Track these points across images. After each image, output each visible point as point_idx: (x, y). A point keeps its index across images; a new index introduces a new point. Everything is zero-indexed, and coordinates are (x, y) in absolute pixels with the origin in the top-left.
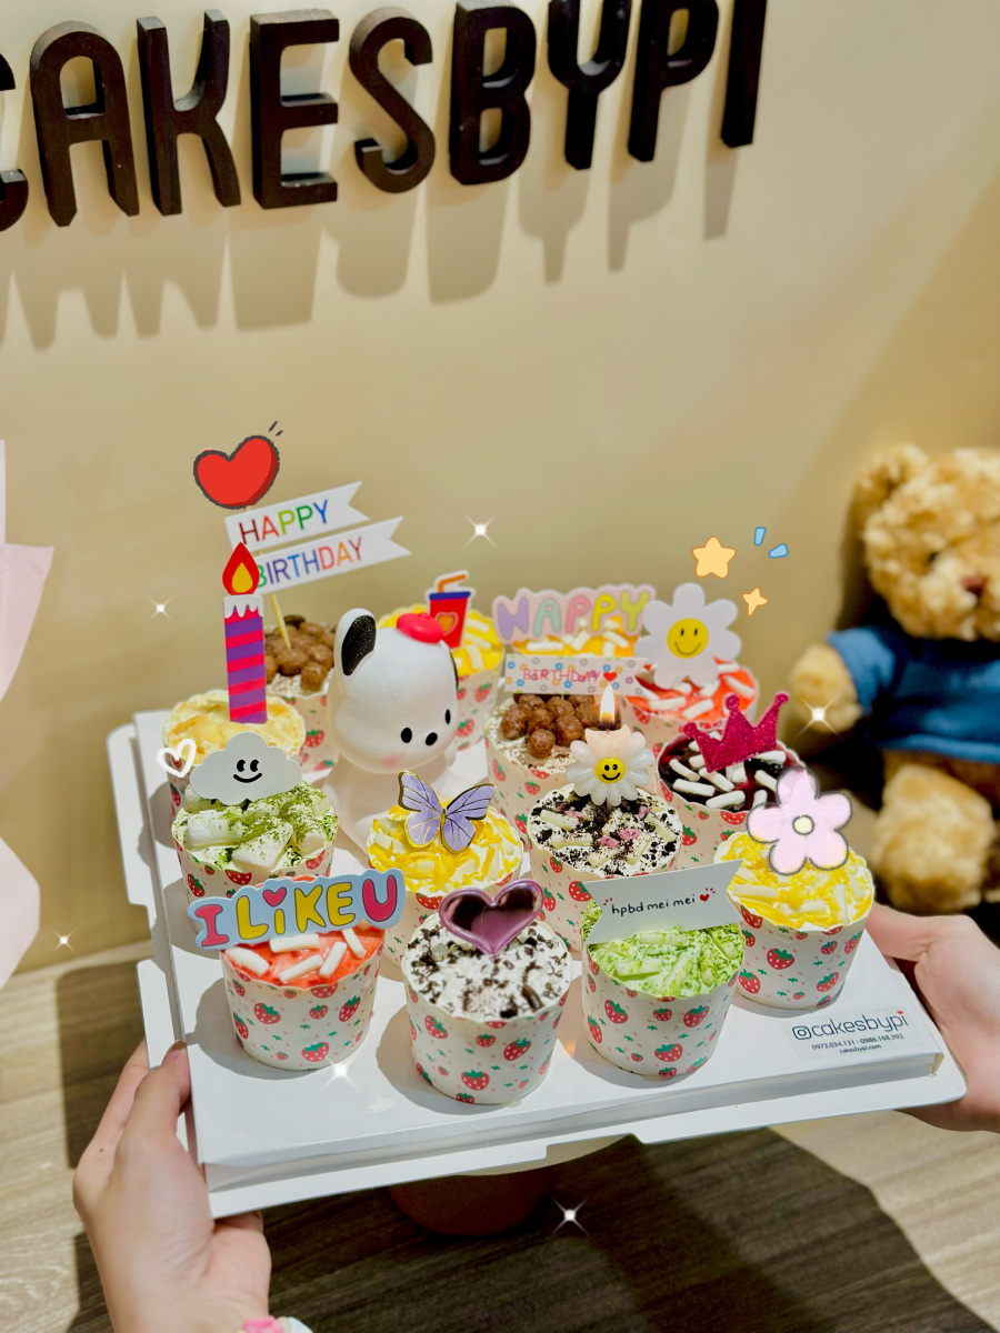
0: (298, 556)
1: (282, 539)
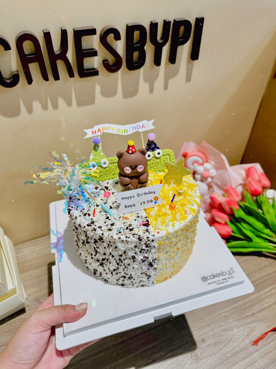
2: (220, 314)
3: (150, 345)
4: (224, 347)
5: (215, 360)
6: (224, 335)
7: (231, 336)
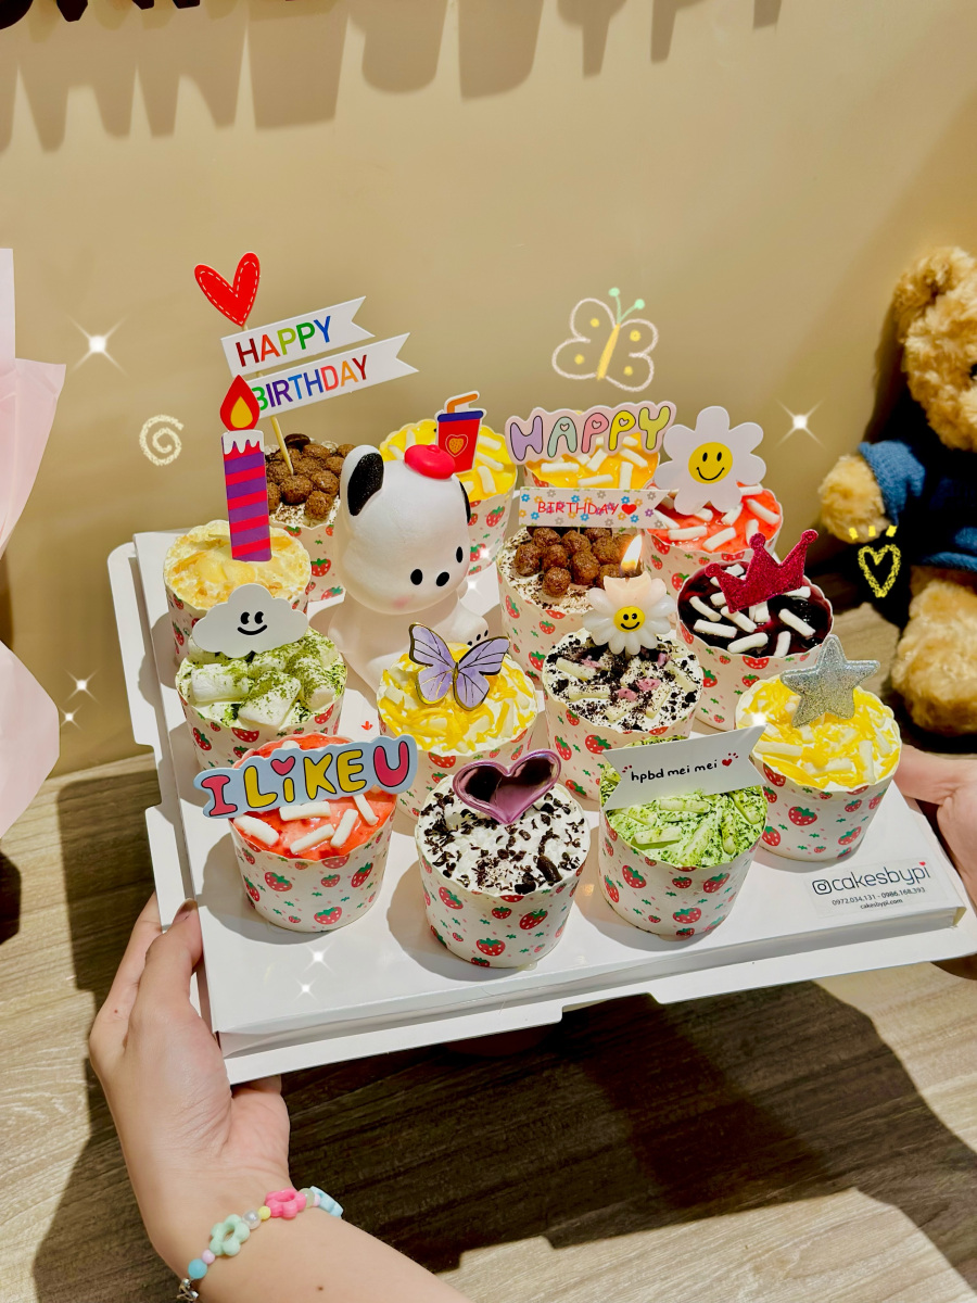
0: (300, 376)
1: (283, 359)
2: (897, 1109)
3: (573, 1221)
4: (909, 1236)
5: (869, 1279)
6: (914, 1189)
7: (942, 1193)
